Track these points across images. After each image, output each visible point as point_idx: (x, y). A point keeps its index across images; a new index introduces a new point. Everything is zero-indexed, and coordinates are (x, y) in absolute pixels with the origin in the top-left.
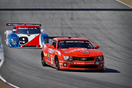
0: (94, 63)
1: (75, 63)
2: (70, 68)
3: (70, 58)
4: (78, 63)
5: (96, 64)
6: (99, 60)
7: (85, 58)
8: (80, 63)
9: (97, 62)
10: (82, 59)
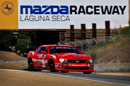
0: (86, 65)
1: (69, 65)
2: (65, 70)
3: (65, 61)
4: (72, 65)
5: (88, 66)
6: (90, 63)
7: (79, 61)
8: (74, 65)
9: (88, 64)
10: (76, 61)
